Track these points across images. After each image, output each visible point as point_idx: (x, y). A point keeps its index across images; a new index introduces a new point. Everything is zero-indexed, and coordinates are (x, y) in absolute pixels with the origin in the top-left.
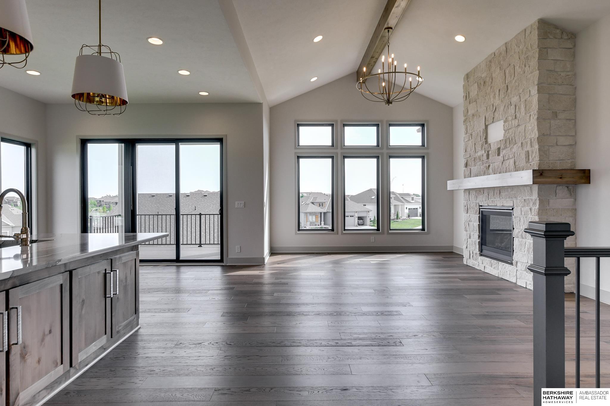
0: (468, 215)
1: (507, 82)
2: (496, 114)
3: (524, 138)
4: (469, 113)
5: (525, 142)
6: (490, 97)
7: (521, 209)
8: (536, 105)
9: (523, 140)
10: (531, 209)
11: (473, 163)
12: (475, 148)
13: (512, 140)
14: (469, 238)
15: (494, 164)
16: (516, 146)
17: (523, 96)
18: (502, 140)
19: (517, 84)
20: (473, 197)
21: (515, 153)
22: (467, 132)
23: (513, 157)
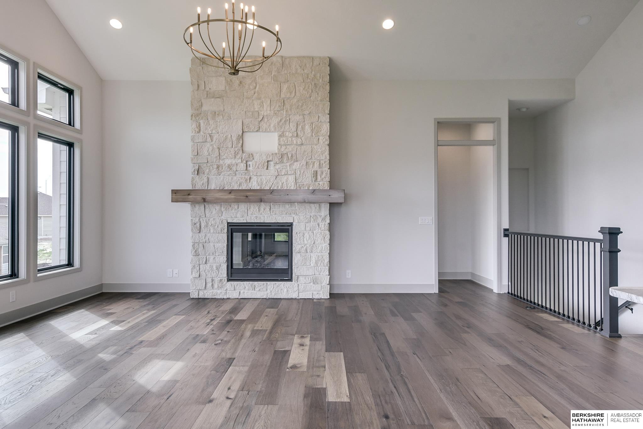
0: (202, 234)
1: (283, 96)
2: (264, 125)
3: (310, 157)
4: (205, 108)
5: (312, 162)
6: (252, 102)
7: (305, 224)
8: (327, 132)
9: (307, 159)
10: (318, 225)
11: (214, 171)
12: (219, 153)
13: (292, 156)
14: (204, 262)
15: (261, 177)
16: (298, 163)
17: (309, 118)
18: (276, 154)
19: (300, 104)
20: (213, 213)
21: (295, 170)
22: (200, 130)
23: (293, 173)
